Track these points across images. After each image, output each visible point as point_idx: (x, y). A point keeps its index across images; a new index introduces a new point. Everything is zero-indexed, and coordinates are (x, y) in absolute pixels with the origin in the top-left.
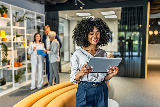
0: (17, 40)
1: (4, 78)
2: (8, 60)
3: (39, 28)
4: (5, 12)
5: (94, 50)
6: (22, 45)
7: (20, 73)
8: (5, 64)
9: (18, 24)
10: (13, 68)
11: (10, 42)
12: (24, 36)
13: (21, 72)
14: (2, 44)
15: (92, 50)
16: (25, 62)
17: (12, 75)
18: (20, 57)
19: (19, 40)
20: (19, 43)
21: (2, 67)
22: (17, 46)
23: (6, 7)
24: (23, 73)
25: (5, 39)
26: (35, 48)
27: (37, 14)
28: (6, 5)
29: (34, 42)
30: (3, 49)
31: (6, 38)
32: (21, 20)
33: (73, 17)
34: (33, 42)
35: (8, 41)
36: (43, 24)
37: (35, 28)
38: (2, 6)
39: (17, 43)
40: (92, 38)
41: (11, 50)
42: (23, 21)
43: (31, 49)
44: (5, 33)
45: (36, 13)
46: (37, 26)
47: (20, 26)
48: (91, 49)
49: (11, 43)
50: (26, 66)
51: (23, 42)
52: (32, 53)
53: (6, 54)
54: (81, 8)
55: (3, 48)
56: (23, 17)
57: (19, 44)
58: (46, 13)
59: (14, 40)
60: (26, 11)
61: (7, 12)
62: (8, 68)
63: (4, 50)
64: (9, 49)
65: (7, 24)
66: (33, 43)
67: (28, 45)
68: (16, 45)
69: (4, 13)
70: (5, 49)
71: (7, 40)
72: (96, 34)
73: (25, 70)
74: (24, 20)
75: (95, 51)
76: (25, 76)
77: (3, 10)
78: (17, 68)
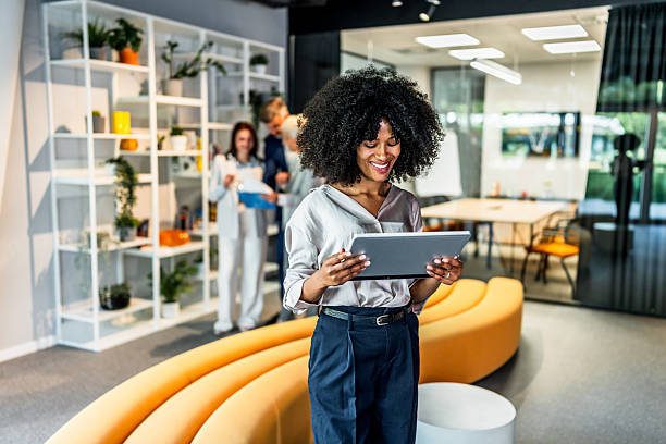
0: (172, 148)
1: (124, 286)
2: (136, 220)
3: (258, 101)
4: (129, 44)
5: (376, 193)
6: (192, 166)
7: (183, 269)
8: (127, 234)
9: (177, 85)
10: (157, 251)
11: (147, 153)
12: (198, 132)
13: (187, 267)
14: (119, 161)
15: (368, 194)
16: (201, 228)
17: (151, 276)
18: (185, 208)
19: (179, 146)
20: (183, 157)
21: (117, 243)
22: (175, 170)
23: (137, 26)
24: (194, 271)
25: (132, 145)
26: (231, 178)
27: (252, 48)
28: (134, 16)
29: (230, 156)
30: (121, 179)
31: (135, 140)
32: (187, 73)
33: (405, 51)
34: (226, 155)
35: (140, 151)
36: (277, 83)
37: (242, 102)
38: (122, 21)
39: (175, 159)
40: (370, 157)
41: (149, 184)
42: (194, 74)
43: (219, 183)
44: (132, 120)
45: (247, 43)
46: (252, 94)
47: (184, 95)
48: (364, 191)
49: (147, 159)
50: (205, 245)
51: (194, 153)
52: (221, 198)
53: (131, 199)
54: (424, 17)
55: (118, 176)
56: (197, 60)
57: (182, 161)
58: (293, 38)
59: (160, 147)
60: (208, 36)
61: (137, 43)
62: (139, 247)
63: (124, 184)
64: (142, 178)
65: (139, 89)
66: (227, 159)
67: (209, 167)
68: (171, 166)
69: (128, 50)
70: (128, 181)
71: (137, 145)
72: (388, 144)
73: (200, 260)
74: (200, 70)
75: (379, 198)
76: (201, 283)
77: (124, 38)
78: (169, 252)
